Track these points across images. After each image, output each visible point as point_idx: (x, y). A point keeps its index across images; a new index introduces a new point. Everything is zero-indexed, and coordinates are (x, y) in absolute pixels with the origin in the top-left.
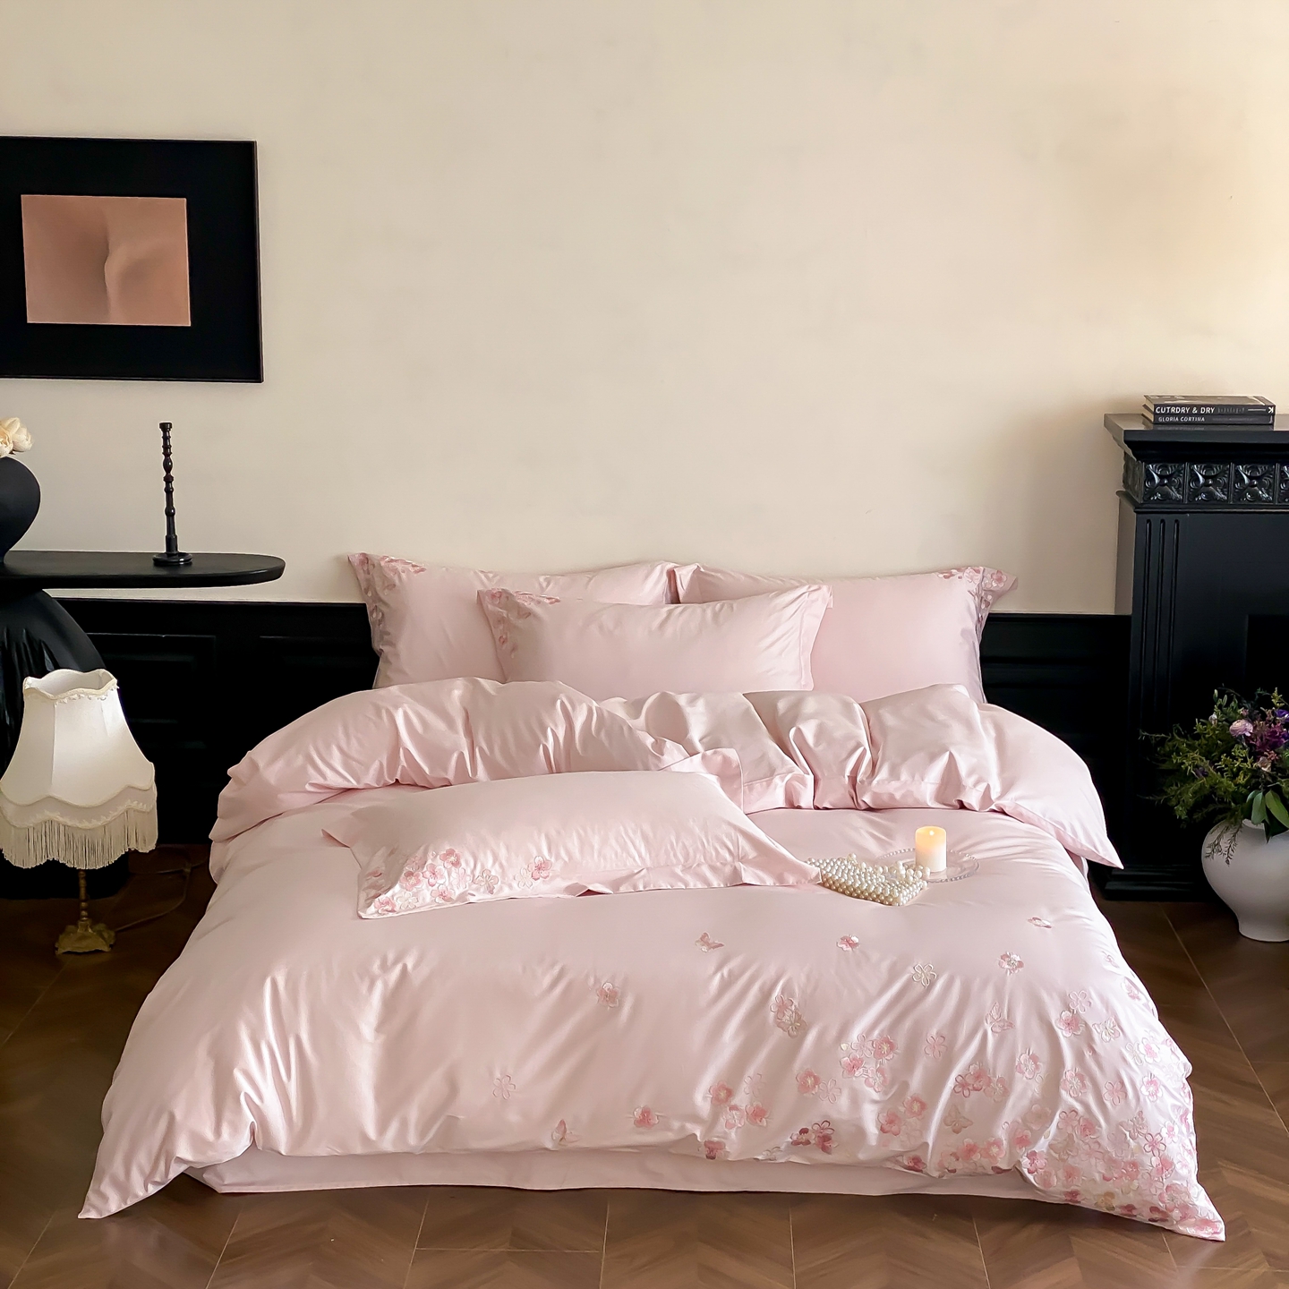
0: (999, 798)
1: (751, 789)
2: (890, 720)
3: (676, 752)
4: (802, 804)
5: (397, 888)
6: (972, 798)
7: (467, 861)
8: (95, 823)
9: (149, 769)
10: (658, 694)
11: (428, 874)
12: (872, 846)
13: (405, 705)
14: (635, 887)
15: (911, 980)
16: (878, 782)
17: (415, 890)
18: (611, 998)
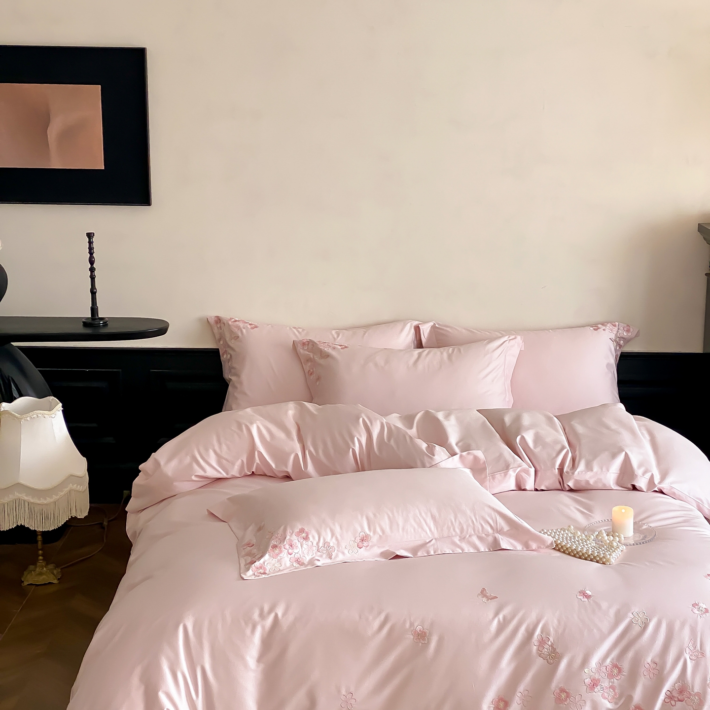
0: (660, 483)
1: (494, 478)
2: (580, 429)
3: (442, 453)
4: (528, 488)
5: (267, 557)
6: (642, 483)
7: (313, 536)
8: (49, 500)
9: (83, 462)
10: (422, 412)
11: (287, 546)
12: (579, 517)
13: (258, 422)
14: (428, 552)
15: (631, 623)
16: (579, 473)
17: (279, 557)
18: (422, 637)
